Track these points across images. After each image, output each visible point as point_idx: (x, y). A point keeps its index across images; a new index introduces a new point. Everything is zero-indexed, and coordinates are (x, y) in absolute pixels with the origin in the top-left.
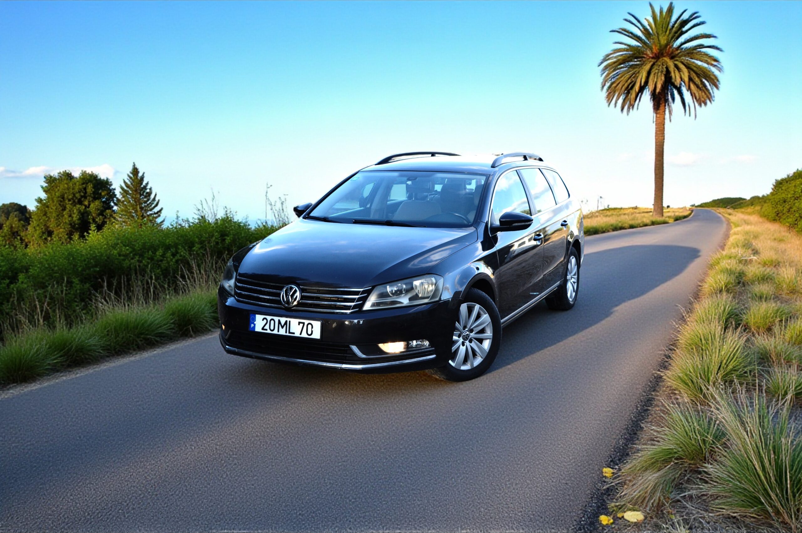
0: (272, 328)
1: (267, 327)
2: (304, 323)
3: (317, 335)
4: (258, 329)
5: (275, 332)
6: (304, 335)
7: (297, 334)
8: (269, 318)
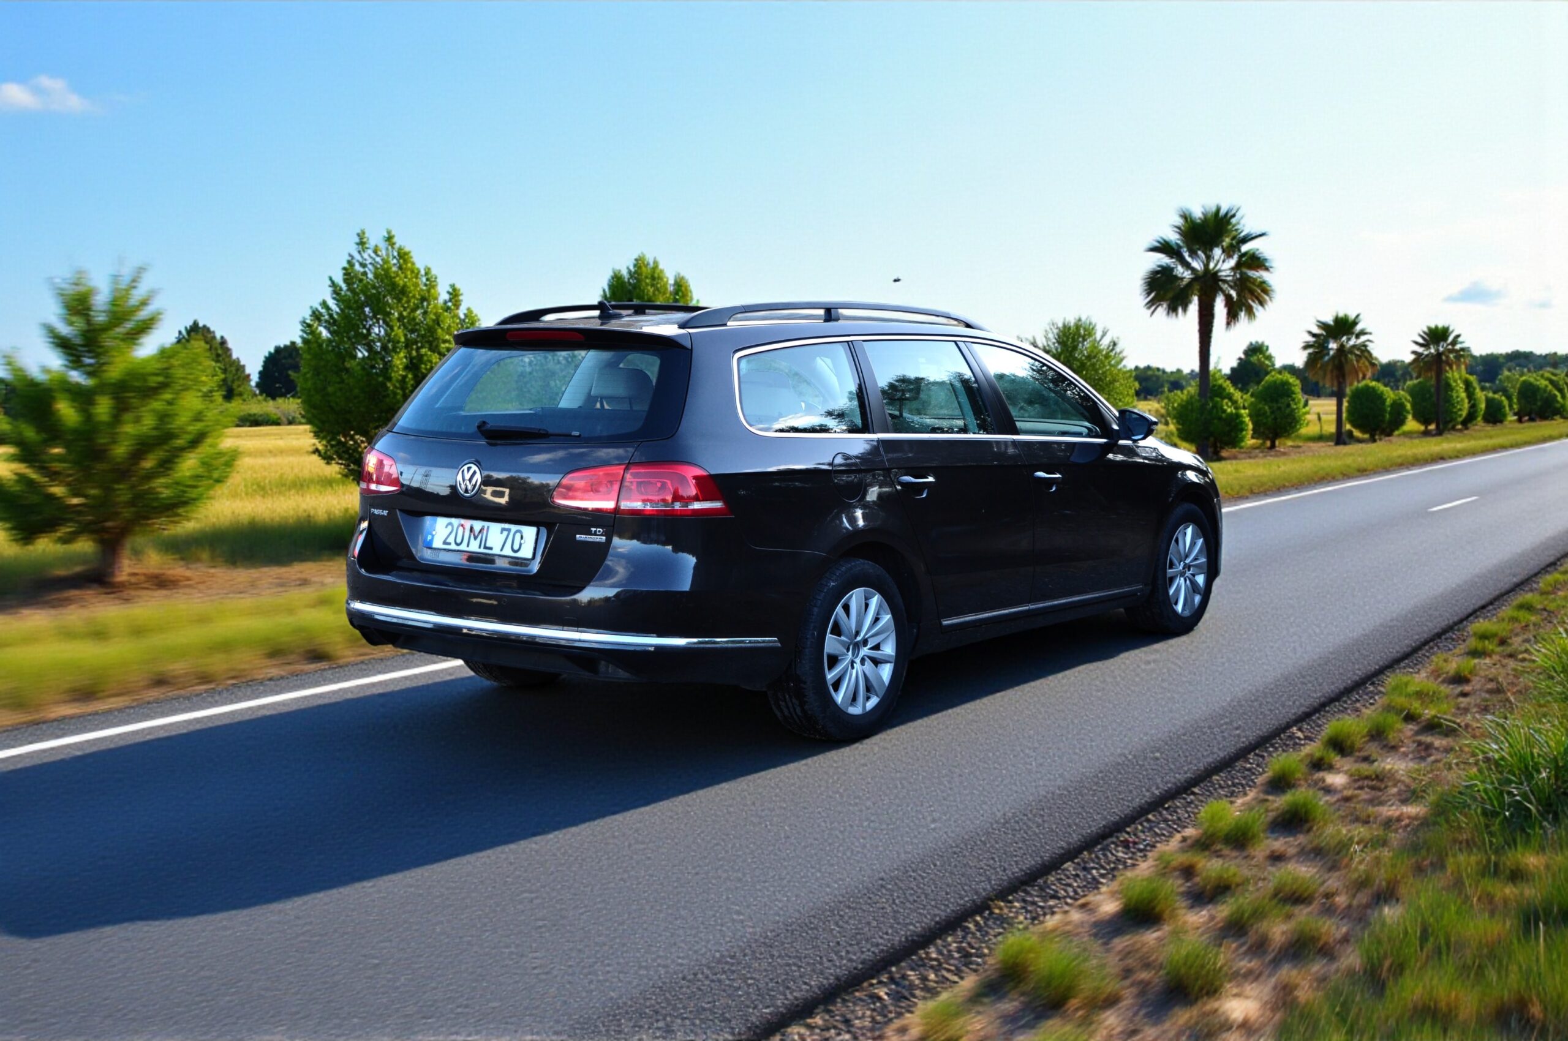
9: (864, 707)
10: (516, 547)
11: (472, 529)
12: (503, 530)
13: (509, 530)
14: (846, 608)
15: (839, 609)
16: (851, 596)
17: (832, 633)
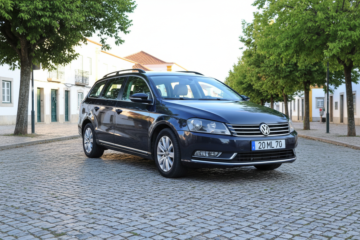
0: (264, 147)
1: (261, 147)
2: (278, 142)
3: (284, 146)
4: (257, 148)
5: (266, 148)
6: (278, 147)
7: (275, 148)
8: (262, 142)
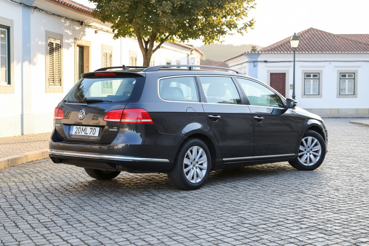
9: (196, 181)
10: (94, 133)
11: (82, 129)
12: (91, 128)
13: (92, 129)
14: (191, 152)
15: (189, 151)
16: (193, 148)
17: (186, 158)
